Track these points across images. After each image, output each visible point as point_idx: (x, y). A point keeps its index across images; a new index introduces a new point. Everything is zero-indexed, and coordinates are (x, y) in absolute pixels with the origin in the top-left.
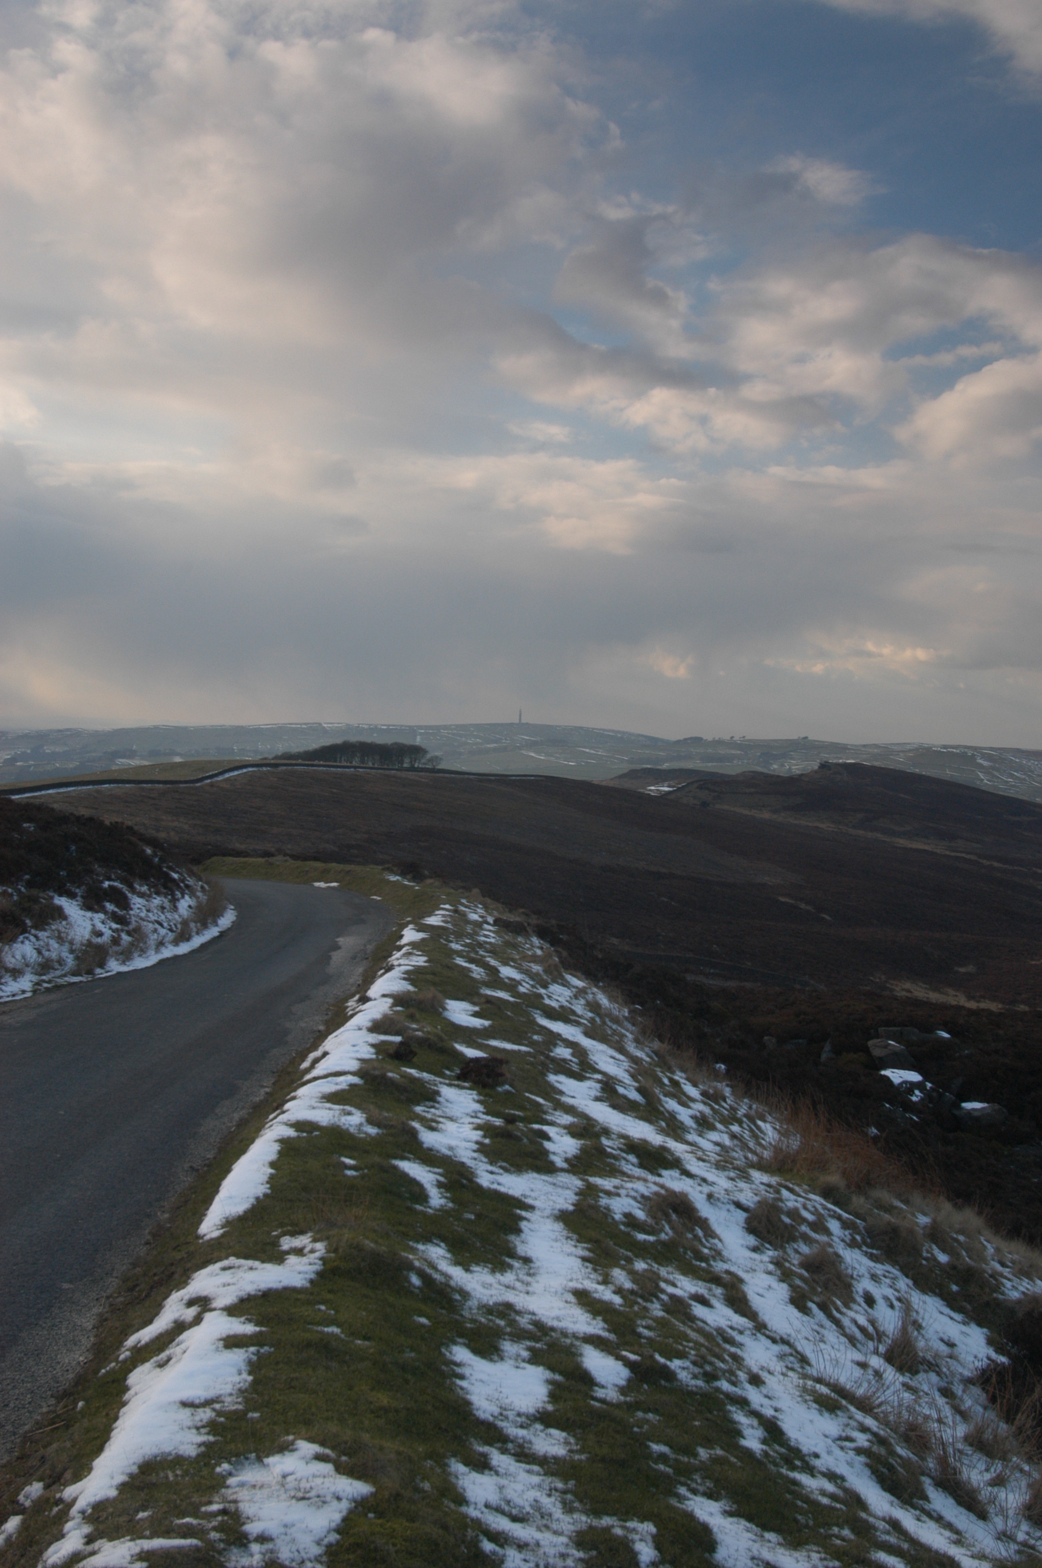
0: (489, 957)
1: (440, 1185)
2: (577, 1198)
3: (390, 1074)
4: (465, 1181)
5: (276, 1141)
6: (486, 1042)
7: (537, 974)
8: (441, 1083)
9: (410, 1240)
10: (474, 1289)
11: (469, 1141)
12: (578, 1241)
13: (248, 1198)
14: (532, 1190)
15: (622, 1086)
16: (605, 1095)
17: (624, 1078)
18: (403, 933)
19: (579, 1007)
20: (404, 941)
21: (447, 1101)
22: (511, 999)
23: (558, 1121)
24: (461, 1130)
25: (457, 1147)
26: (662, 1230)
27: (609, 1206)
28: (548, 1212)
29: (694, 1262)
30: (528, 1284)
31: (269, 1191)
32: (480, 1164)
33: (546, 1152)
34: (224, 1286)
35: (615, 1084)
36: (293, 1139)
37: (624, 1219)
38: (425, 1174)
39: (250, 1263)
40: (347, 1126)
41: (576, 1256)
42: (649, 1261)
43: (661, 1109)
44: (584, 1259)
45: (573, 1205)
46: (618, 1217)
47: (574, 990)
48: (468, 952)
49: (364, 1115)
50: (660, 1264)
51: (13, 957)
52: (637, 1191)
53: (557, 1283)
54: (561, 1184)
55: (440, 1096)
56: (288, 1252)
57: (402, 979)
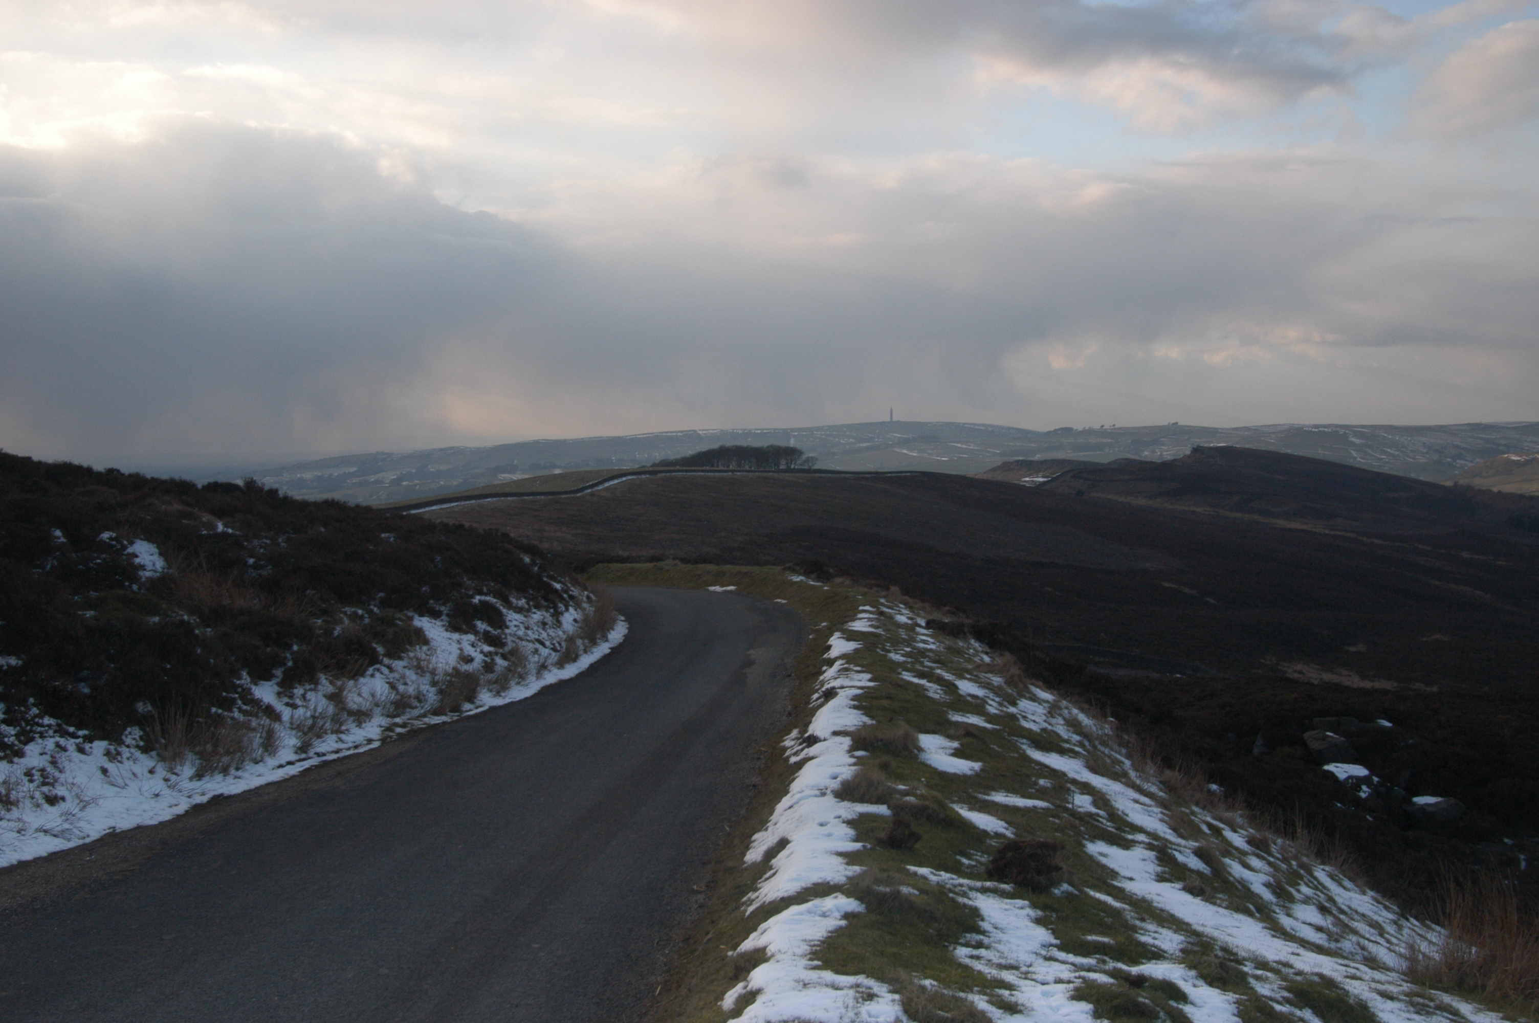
0: (938, 668)
6: (993, 799)
15: (1173, 849)
16: (1168, 870)
17: (1165, 833)
18: (830, 643)
19: (1062, 731)
20: (834, 653)
21: (995, 927)
22: (989, 726)
24: (1053, 1002)
35: (1166, 847)
43: (1231, 879)
47: (1045, 705)
48: (911, 662)
51: (360, 695)
55: (982, 919)
57: (850, 708)
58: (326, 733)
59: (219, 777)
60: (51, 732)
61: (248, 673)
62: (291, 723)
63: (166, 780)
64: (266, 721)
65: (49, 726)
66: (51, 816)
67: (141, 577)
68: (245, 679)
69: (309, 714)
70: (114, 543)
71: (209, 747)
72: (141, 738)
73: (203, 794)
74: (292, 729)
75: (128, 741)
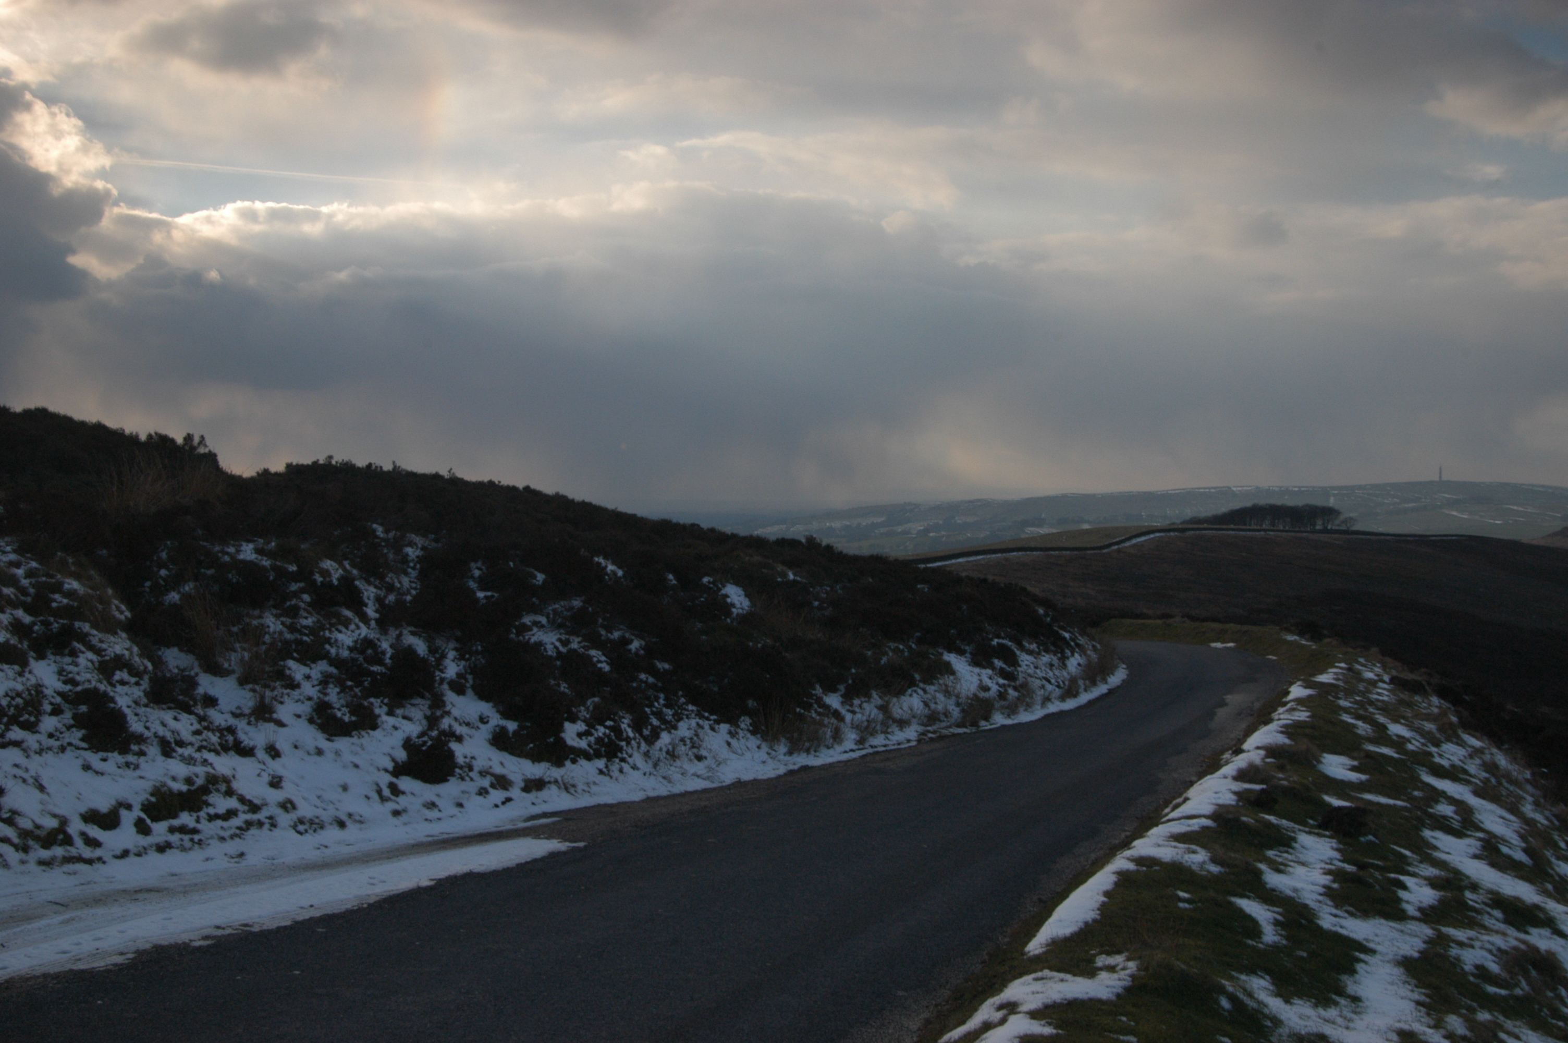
0: (1379, 714)
1: (1276, 923)
2: (1424, 946)
3: (1244, 819)
4: (1303, 921)
5: (1114, 873)
6: (1360, 796)
7: (1430, 732)
8: (1300, 830)
9: (1233, 970)
10: (1289, 1019)
11: (1316, 885)
12: (1416, 986)
13: (1077, 922)
14: (1377, 935)
15: (1506, 846)
16: (1485, 853)
17: (1511, 838)
18: (1290, 689)
19: (1473, 767)
20: (1291, 697)
21: (1303, 847)
22: (1396, 755)
23: (1421, 873)
24: (1310, 874)
25: (1303, 889)
26: (1517, 985)
27: (1459, 956)
28: (1390, 957)
29: (1550, 1020)
30: (1350, 1020)
31: (1098, 917)
32: (1325, 907)
33: (1399, 900)
34: (1033, 993)
35: (1500, 843)
36: (1133, 872)
37: (1475, 971)
38: (1263, 912)
39: (1062, 975)
40: (1189, 863)
41: (1410, 1000)
42: (1496, 1014)
43: (1551, 871)
44: (1418, 1003)
45: (1419, 952)
46: (1467, 968)
47: (1469, 749)
48: (1356, 709)
49: (1209, 854)
50: (1507, 1017)
51: (901, 708)
52: (1493, 944)
53: (1382, 1022)
54: (1409, 931)
55: (1296, 842)
56: (1101, 969)
57: (1278, 732)
58: (877, 733)
59: (804, 755)
60: (693, 715)
61: (820, 686)
62: (852, 724)
63: (768, 754)
64: (833, 720)
65: (692, 711)
66: (700, 767)
67: (732, 613)
68: (818, 691)
69: (865, 718)
70: (712, 586)
71: (795, 735)
72: (751, 724)
73: (794, 764)
74: (852, 728)
75: (743, 726)
